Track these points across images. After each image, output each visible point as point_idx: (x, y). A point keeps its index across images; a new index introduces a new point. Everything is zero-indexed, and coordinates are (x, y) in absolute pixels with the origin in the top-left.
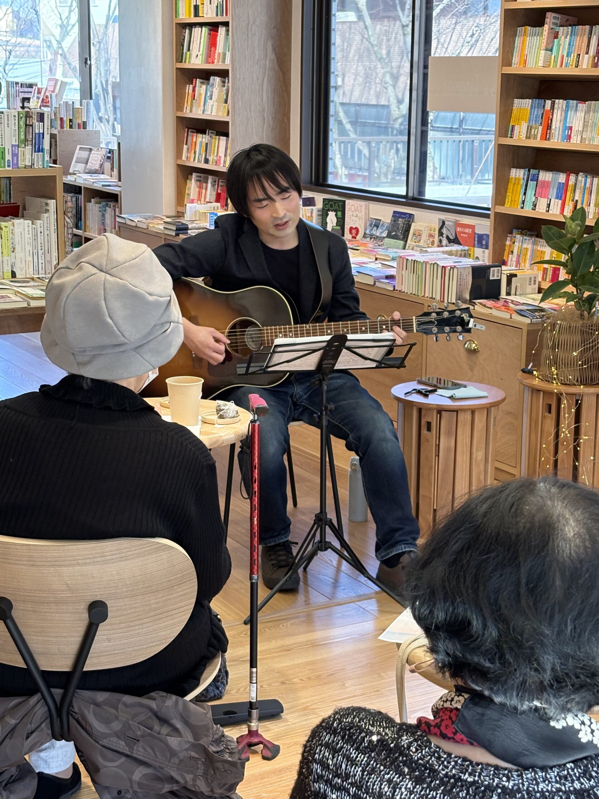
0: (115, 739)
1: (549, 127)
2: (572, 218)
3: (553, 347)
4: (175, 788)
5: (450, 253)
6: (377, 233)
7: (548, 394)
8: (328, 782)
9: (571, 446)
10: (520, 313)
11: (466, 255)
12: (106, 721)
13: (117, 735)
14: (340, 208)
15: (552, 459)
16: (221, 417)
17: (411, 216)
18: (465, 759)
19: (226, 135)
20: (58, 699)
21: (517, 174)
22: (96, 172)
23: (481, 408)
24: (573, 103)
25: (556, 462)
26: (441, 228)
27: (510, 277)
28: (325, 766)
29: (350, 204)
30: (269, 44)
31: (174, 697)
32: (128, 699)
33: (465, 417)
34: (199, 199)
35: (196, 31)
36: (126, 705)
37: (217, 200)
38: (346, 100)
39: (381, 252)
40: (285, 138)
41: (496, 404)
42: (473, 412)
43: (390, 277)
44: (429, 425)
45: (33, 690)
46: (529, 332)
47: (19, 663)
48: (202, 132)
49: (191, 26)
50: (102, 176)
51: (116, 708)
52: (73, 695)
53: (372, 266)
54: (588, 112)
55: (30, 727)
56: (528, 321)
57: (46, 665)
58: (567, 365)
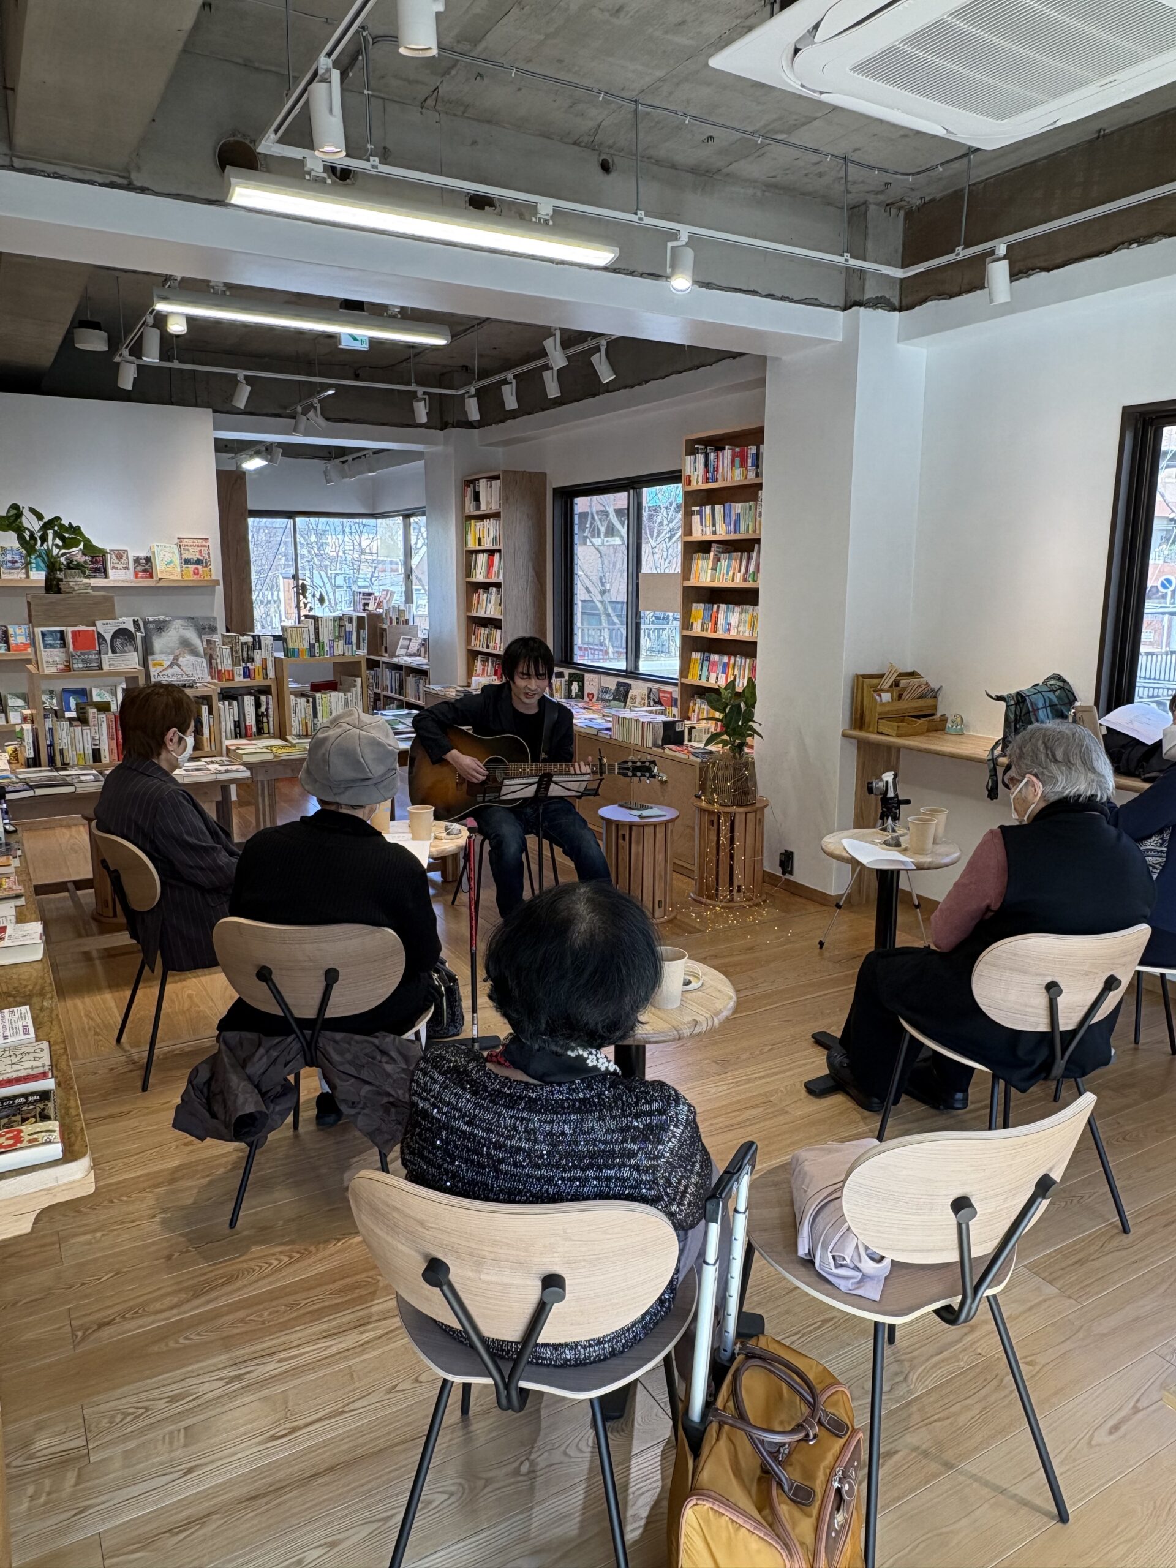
0: (347, 1066)
1: (716, 624)
2: (726, 689)
3: (714, 780)
4: (391, 1099)
5: (651, 712)
6: (607, 697)
7: (711, 813)
8: (419, 1095)
9: (728, 850)
10: (694, 754)
11: (663, 713)
12: (341, 1053)
13: (350, 1063)
14: (581, 680)
15: (715, 859)
16: (448, 834)
17: (629, 685)
18: (507, 1078)
19: (500, 628)
20: (308, 1037)
21: (696, 656)
22: (414, 655)
23: (660, 823)
24: (731, 606)
25: (718, 861)
26: (649, 694)
27: (691, 729)
28: (418, 1084)
29: (587, 675)
30: (531, 564)
31: (392, 1036)
32: (358, 1037)
33: (649, 831)
34: (483, 673)
35: (480, 555)
36: (357, 1042)
37: (495, 674)
38: (614, 599)
39: (607, 710)
40: (543, 630)
41: (672, 820)
42: (655, 826)
43: (609, 729)
44: (624, 836)
45: (288, 1031)
46: (701, 769)
47: (279, 1012)
48: (485, 626)
49: (477, 552)
50: (418, 658)
51: (349, 1044)
52: (318, 1036)
53: (600, 721)
54: (741, 613)
55: (288, 1058)
56: (699, 760)
57: (298, 1014)
58: (724, 792)
